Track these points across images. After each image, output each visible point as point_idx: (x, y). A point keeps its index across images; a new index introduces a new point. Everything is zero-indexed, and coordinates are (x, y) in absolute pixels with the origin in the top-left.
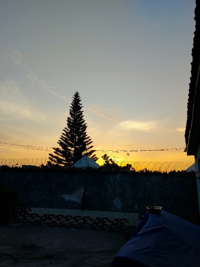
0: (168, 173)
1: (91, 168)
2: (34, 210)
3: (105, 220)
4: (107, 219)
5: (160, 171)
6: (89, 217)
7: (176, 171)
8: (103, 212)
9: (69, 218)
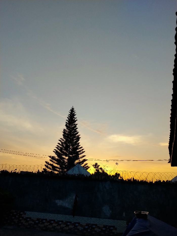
0: (154, 182)
1: (83, 175)
2: (29, 214)
3: (94, 226)
4: (96, 225)
5: (146, 181)
6: (79, 223)
7: (162, 181)
8: (92, 218)
9: (61, 223)
